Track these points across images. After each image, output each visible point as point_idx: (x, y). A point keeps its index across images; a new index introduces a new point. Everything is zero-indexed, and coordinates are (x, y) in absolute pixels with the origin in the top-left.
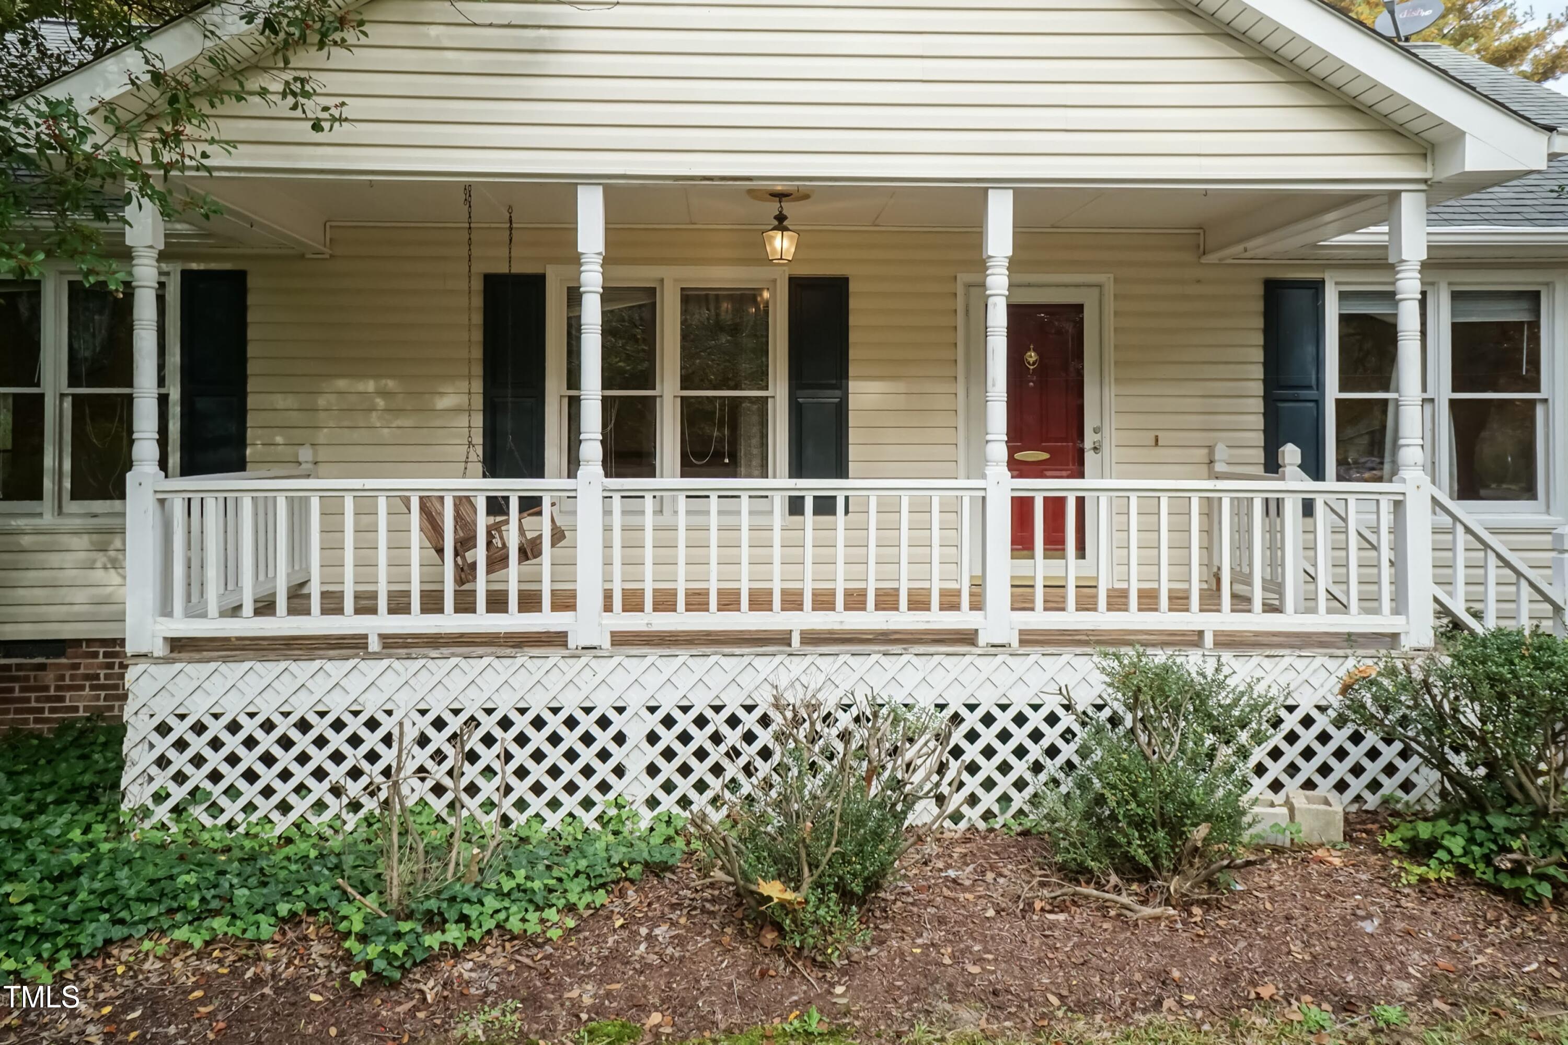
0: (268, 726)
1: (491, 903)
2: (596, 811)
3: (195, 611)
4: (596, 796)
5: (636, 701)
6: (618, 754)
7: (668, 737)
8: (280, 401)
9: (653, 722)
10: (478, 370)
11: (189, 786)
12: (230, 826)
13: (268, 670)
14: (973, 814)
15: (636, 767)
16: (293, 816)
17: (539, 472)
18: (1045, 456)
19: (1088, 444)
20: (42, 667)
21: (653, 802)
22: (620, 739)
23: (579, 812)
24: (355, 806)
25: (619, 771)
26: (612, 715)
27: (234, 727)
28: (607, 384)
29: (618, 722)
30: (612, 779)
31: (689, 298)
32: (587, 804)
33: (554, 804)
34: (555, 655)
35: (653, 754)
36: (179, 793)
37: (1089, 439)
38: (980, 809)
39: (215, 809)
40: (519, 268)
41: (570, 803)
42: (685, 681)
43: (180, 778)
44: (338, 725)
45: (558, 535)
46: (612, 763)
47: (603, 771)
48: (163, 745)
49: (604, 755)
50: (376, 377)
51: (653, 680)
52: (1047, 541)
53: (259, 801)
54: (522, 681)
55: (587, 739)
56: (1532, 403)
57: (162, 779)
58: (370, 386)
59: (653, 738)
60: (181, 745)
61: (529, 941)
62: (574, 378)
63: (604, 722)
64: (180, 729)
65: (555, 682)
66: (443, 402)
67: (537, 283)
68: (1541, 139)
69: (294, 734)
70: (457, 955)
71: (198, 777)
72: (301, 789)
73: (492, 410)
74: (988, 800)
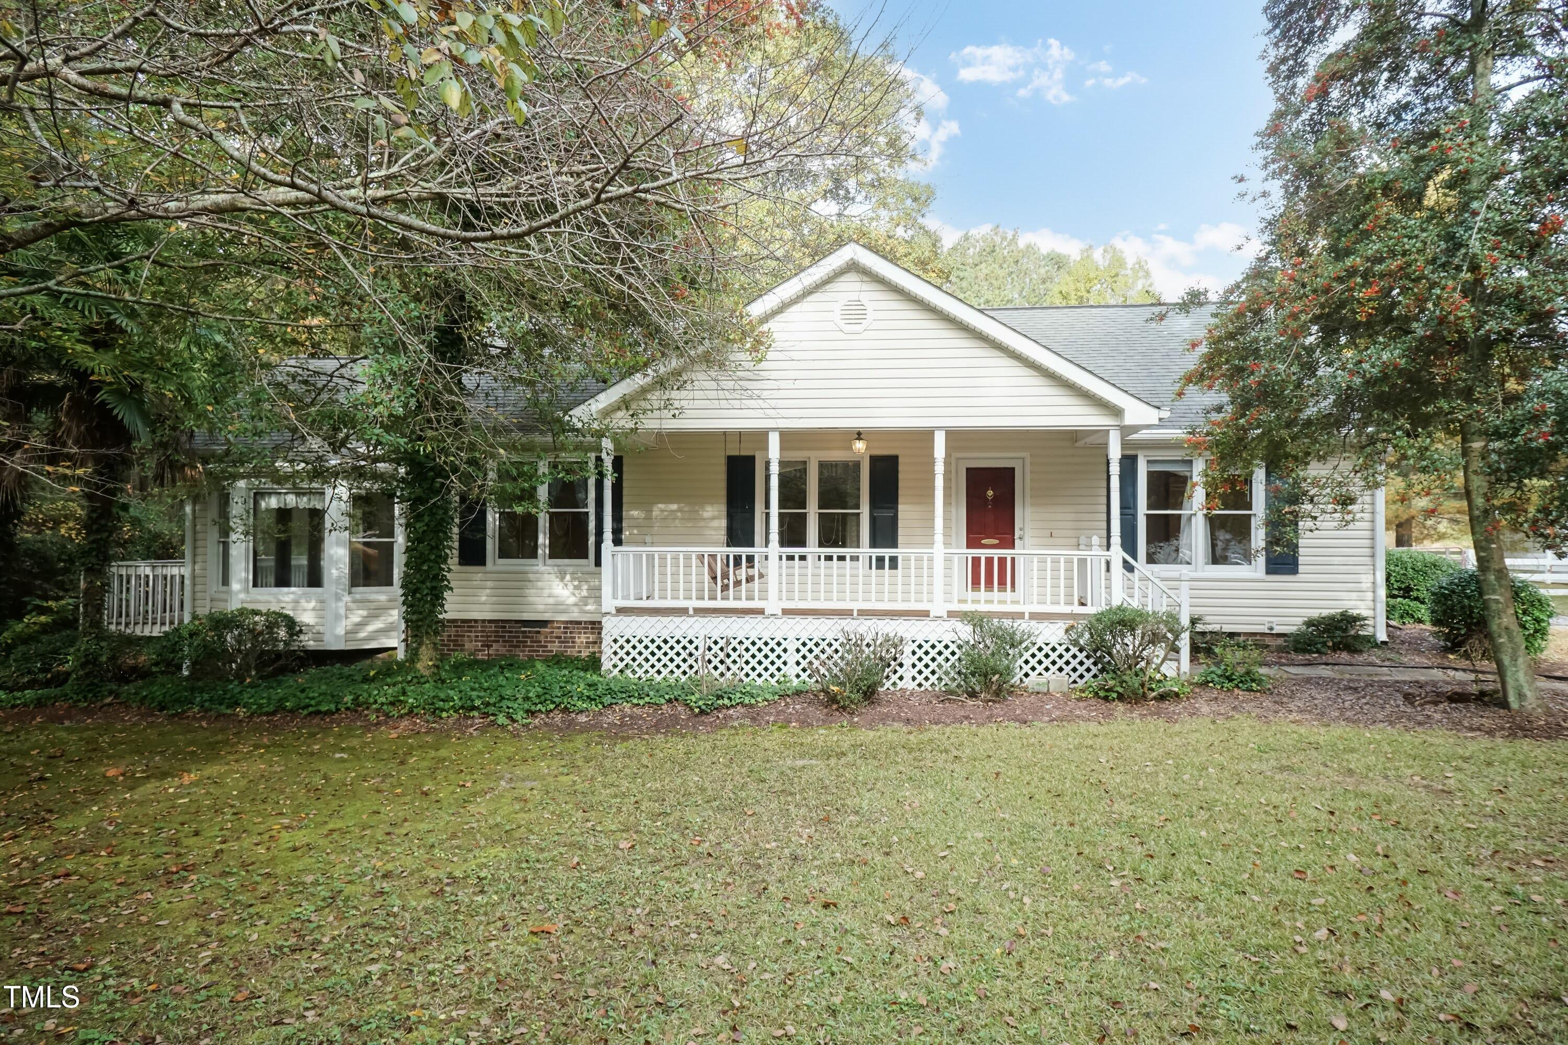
0: (653, 641)
1: (738, 695)
2: (776, 679)
3: (626, 597)
4: (776, 673)
5: (791, 636)
6: (784, 657)
7: (804, 651)
8: (635, 513)
9: (798, 644)
10: (724, 500)
11: (625, 663)
12: (640, 678)
13: (653, 620)
14: (927, 685)
15: (791, 662)
16: (662, 675)
17: (752, 544)
18: (997, 542)
19: (1016, 536)
20: (538, 632)
21: (798, 676)
22: (785, 651)
23: (769, 679)
24: (685, 673)
25: (785, 663)
26: (782, 641)
27: (640, 641)
28: (781, 507)
29: (784, 644)
30: (782, 666)
31: (822, 465)
32: (772, 676)
33: (760, 675)
34: (760, 617)
35: (798, 657)
36: (621, 665)
37: (1017, 533)
38: (930, 682)
39: (634, 672)
40: (744, 453)
41: (766, 675)
42: (811, 628)
43: (622, 660)
44: (678, 642)
45: (761, 576)
46: (782, 660)
47: (779, 663)
48: (616, 647)
49: (779, 657)
50: (678, 503)
51: (798, 628)
52: (986, 583)
53: (650, 669)
54: (747, 627)
55: (772, 650)
56: (1250, 516)
57: (616, 660)
58: (674, 507)
59: (798, 651)
60: (622, 647)
61: (751, 706)
62: (767, 506)
63: (779, 644)
64: (622, 641)
65: (760, 627)
66: (706, 515)
67: (752, 458)
68: (1156, 411)
69: (662, 645)
70: (728, 708)
71: (628, 659)
72: (665, 666)
73: (730, 517)
74: (933, 679)
